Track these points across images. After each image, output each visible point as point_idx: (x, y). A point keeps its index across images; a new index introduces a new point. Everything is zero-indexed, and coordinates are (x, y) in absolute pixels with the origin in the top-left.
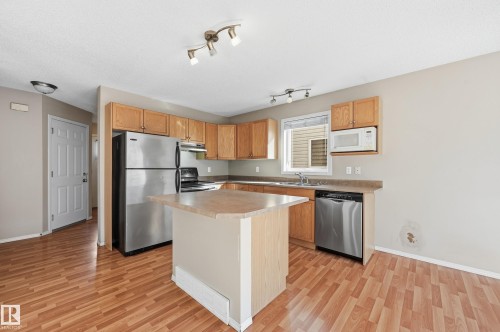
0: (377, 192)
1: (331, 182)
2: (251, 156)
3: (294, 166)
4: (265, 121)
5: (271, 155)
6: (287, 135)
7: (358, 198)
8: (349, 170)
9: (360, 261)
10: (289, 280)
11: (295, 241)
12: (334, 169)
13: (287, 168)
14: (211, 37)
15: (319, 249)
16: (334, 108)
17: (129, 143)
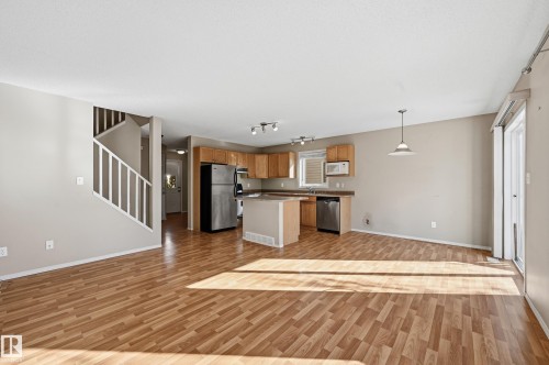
0: (352, 197)
1: (328, 193)
2: (278, 177)
3: (307, 182)
4: (287, 153)
5: (292, 175)
6: (302, 163)
7: (337, 200)
8: (338, 185)
9: (338, 233)
10: (300, 237)
11: (303, 226)
12: (330, 185)
13: (302, 184)
14: (263, 125)
15: (320, 230)
16: (328, 148)
17: (213, 171)
